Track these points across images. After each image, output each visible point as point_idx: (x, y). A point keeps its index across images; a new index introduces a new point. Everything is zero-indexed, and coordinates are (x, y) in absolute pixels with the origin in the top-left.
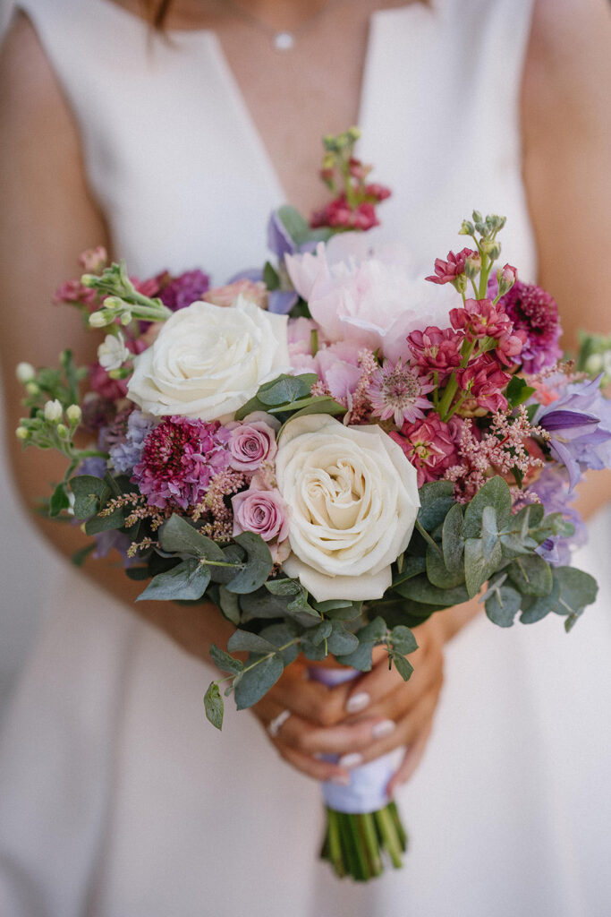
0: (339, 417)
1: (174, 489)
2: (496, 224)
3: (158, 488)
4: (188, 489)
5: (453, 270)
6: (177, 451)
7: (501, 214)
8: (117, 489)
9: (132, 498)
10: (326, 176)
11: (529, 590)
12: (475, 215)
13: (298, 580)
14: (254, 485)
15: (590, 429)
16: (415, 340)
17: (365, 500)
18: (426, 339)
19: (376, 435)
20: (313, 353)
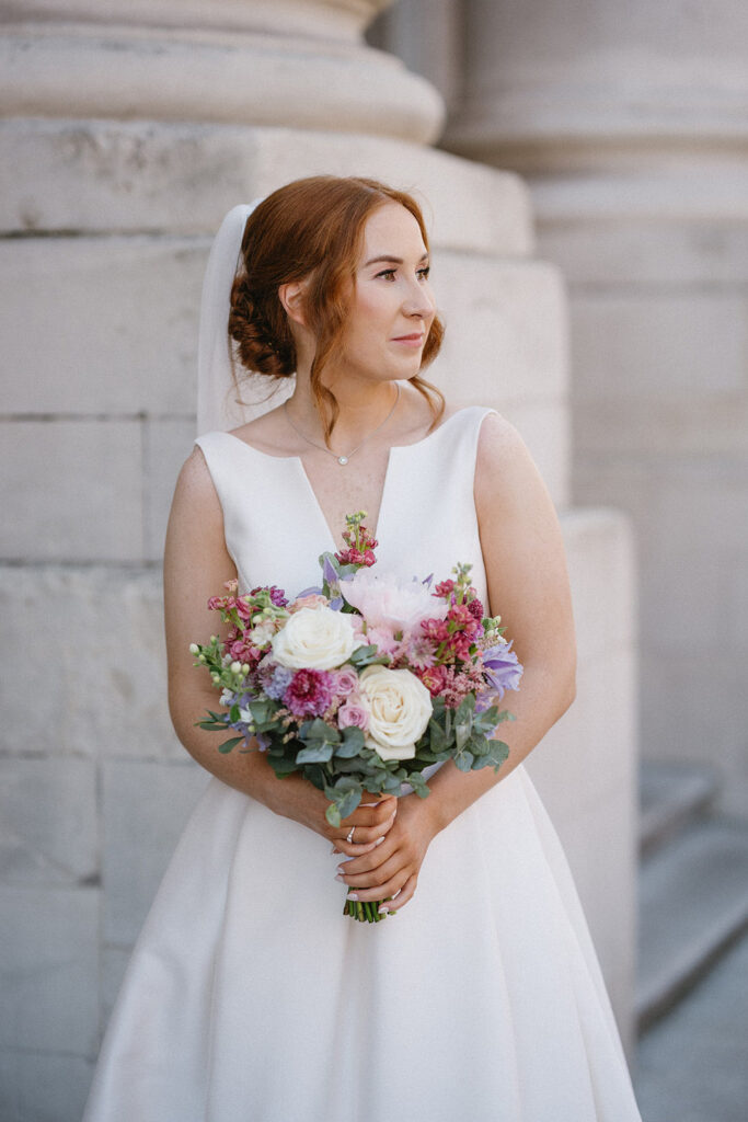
0: (386, 665)
1: (311, 706)
2: (469, 568)
3: (302, 705)
4: (318, 705)
5: (445, 590)
6: (312, 686)
7: (470, 563)
8: (275, 707)
9: (283, 712)
10: (346, 536)
11: (477, 753)
12: (459, 565)
13: (374, 750)
14: (348, 702)
15: (509, 669)
16: (424, 625)
17: (404, 708)
18: (431, 625)
19: (405, 674)
20: (365, 633)
